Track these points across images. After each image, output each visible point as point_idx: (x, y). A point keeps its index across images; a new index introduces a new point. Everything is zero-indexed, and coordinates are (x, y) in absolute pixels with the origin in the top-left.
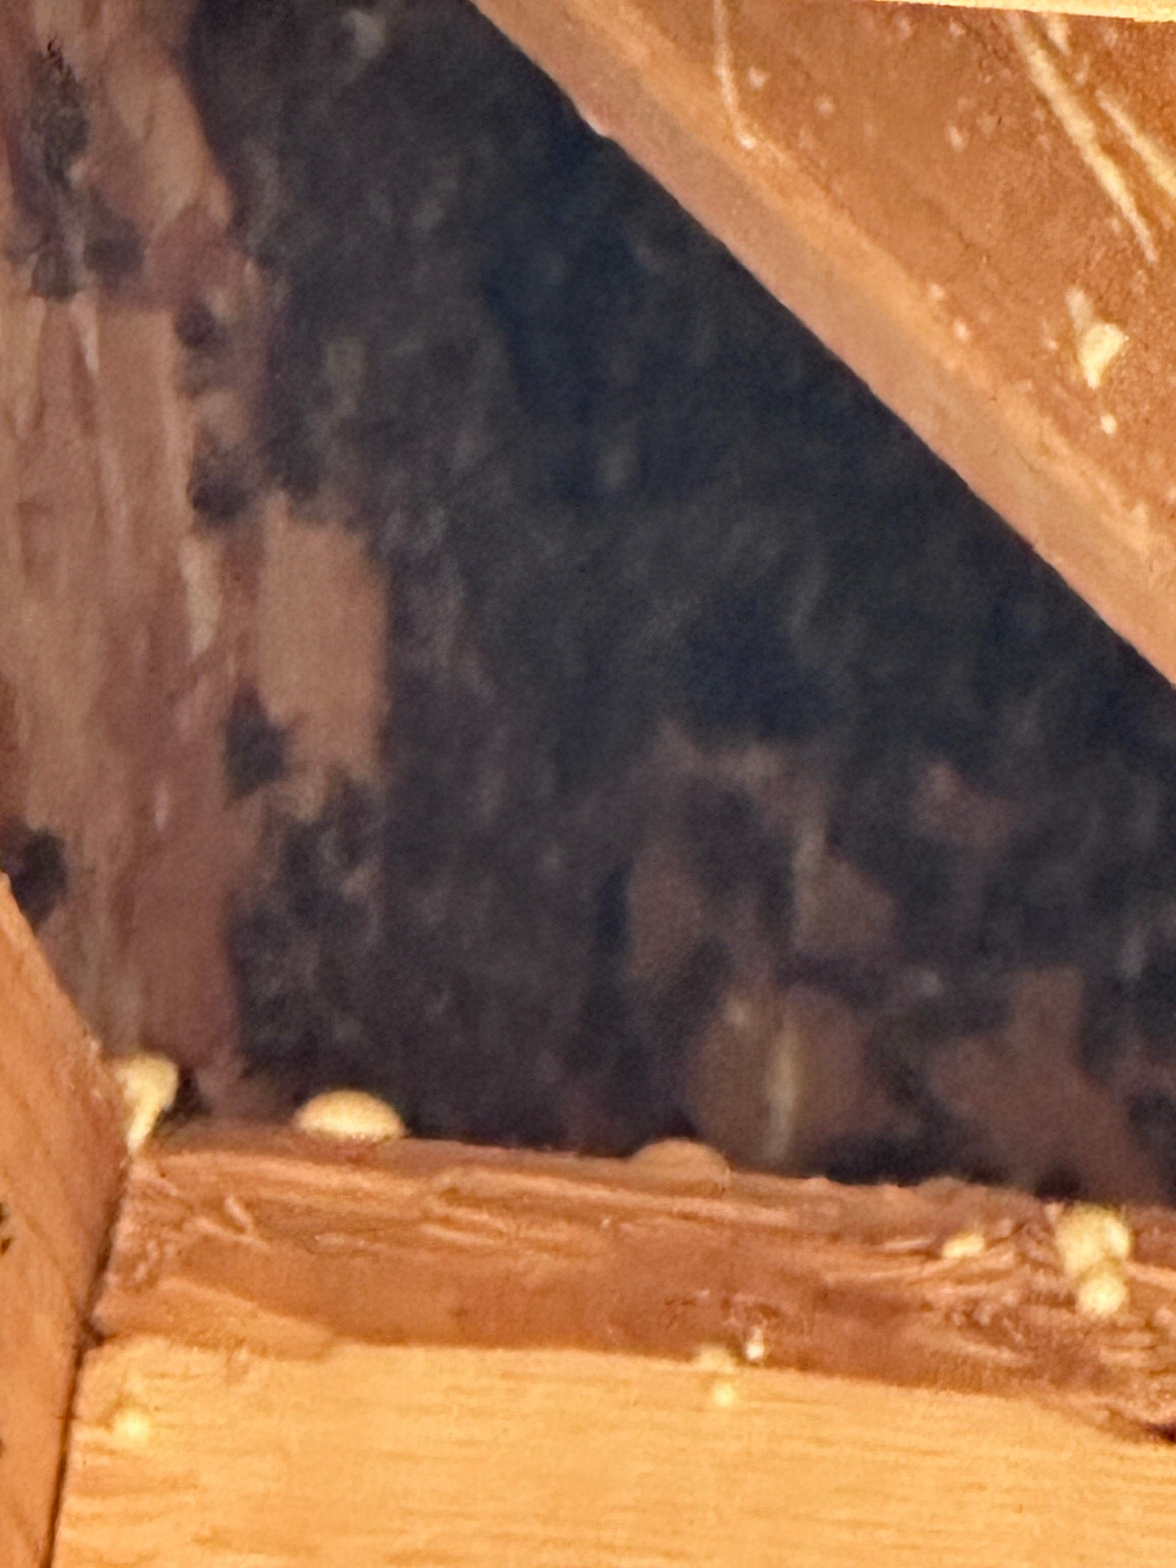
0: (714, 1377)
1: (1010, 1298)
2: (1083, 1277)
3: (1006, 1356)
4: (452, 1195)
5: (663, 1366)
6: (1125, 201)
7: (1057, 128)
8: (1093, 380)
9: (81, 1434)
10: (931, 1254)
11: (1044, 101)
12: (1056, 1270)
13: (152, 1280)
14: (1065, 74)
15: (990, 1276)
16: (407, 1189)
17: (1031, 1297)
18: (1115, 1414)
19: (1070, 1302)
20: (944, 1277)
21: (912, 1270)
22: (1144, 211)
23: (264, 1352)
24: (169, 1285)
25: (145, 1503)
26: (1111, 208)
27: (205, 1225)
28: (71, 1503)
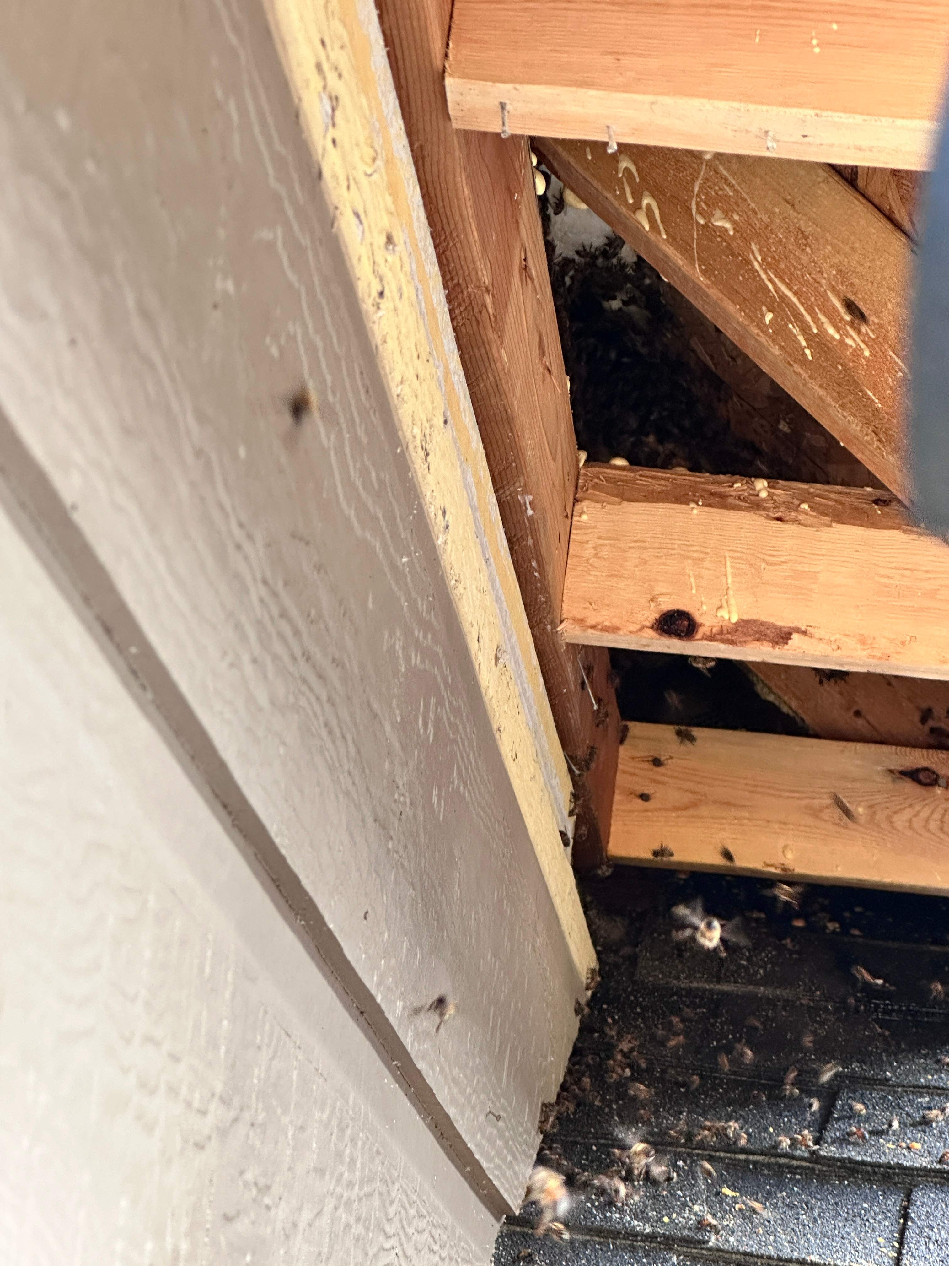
0: (693, 508)
1: (746, 494)
2: (759, 491)
3: (747, 505)
4: (641, 476)
5: (683, 506)
6: (772, 290)
7: (759, 276)
8: (767, 323)
9: (575, 519)
10: (732, 486)
11: (757, 271)
12: (755, 490)
13: (587, 490)
14: (761, 266)
15: (742, 490)
16: (632, 475)
17: (750, 495)
18: (768, 515)
19: (758, 495)
20: (734, 490)
21: (728, 489)
22: (776, 291)
23: (609, 503)
24: (590, 491)
25: (587, 531)
26: (770, 291)
27: (596, 480)
28: (573, 531)
